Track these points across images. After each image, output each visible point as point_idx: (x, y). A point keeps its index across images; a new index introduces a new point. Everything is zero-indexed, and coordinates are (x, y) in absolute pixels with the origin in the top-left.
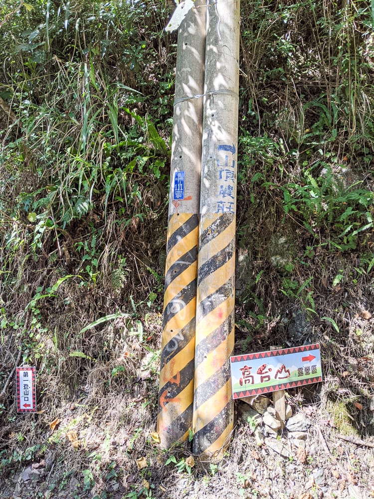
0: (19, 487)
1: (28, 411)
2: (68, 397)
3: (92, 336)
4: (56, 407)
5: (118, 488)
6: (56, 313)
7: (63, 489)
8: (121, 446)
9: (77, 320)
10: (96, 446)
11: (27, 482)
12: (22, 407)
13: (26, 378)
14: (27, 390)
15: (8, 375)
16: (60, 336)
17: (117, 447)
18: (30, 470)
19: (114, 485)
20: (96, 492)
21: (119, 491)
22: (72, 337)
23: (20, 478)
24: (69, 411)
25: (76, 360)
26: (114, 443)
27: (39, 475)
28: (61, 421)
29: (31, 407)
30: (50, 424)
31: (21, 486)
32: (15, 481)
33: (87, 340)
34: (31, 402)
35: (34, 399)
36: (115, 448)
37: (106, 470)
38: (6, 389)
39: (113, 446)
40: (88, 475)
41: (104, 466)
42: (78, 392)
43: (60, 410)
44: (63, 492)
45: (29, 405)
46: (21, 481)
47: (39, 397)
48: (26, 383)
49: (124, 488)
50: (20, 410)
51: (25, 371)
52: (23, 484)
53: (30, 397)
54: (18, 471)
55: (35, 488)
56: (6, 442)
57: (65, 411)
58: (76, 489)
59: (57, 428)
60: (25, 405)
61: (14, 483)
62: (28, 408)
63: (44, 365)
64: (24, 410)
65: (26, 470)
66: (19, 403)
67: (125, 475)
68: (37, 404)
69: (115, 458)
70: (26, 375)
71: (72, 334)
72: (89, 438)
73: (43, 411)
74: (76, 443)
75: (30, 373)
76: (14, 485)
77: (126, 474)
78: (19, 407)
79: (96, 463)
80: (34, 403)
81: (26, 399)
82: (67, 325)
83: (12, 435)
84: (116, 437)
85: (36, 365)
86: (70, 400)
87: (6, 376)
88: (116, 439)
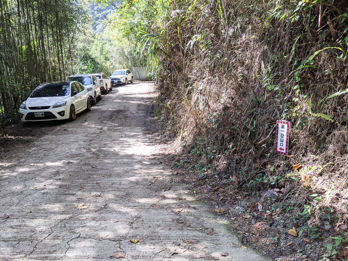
0: (263, 199)
1: (282, 153)
2: (314, 151)
3: (345, 105)
4: (303, 156)
5: (330, 229)
6: (316, 82)
7: (289, 212)
8: (344, 199)
9: (333, 89)
10: (323, 192)
11: (269, 198)
12: (278, 150)
13: (282, 129)
14: (283, 138)
15: (274, 126)
16: (315, 101)
17: (339, 199)
18: (273, 191)
19: (326, 225)
20: (311, 224)
21: (329, 231)
22: (326, 103)
23: (265, 194)
24: (311, 161)
25: (326, 123)
26: (337, 195)
27: (278, 197)
28: (303, 166)
29: (284, 151)
30: (294, 165)
31: (264, 199)
32: (262, 194)
33: (339, 108)
34: (284, 147)
35: (287, 145)
36: (338, 199)
37: (324, 211)
38: (271, 135)
39: (336, 196)
40: (308, 209)
41: (323, 208)
42: (322, 148)
43: (305, 159)
44: (288, 214)
45: (283, 150)
46: (265, 196)
47: (291, 145)
48: (282, 133)
49: (335, 231)
50: (277, 152)
51: (283, 124)
52: (266, 199)
53: (285, 143)
54: (265, 189)
55: (273, 204)
56: (264, 170)
57: (308, 160)
58: (297, 215)
59: (298, 170)
60: (281, 149)
61: (261, 196)
62: (282, 151)
63: (298, 123)
64: (280, 152)
65: (270, 191)
66: (277, 146)
67: (339, 222)
68: (289, 150)
69: (335, 205)
70: (283, 127)
71: (326, 101)
72: (319, 184)
73: (291, 156)
74: (306, 184)
75: (286, 126)
76: (260, 196)
77: (341, 222)
78: (276, 149)
79: (317, 204)
80: (286, 149)
81: (282, 144)
82: (323, 93)
83: (269, 166)
84: (342, 191)
85: (292, 121)
86: (315, 153)
87: (272, 126)
88: (342, 192)
